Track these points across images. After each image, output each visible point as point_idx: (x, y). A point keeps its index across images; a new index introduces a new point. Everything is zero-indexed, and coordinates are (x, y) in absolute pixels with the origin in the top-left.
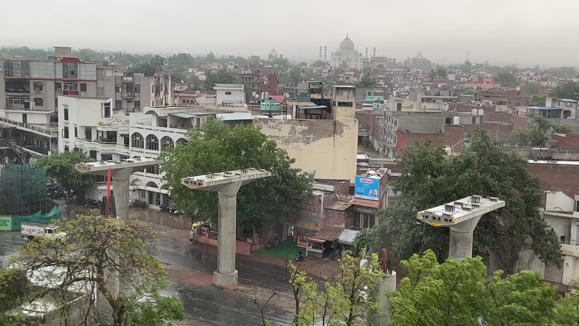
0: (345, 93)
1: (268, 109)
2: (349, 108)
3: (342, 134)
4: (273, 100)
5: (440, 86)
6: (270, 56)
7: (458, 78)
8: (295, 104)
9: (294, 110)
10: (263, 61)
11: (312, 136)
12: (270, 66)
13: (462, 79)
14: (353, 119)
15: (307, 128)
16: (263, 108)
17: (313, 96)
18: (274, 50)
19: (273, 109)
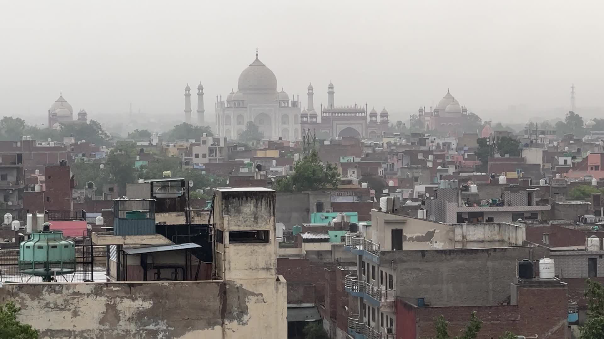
0: (248, 208)
1: (41, 256)
2: (259, 248)
3: (245, 318)
4: (55, 232)
5: (502, 179)
6: (53, 117)
7: (549, 156)
8: (114, 241)
9: (113, 258)
10: (34, 131)
11: (162, 326)
12: (52, 144)
13: (561, 161)
14: (272, 275)
15: (148, 305)
16: (26, 256)
17: (161, 218)
18: (61, 101)
19: (55, 256)
